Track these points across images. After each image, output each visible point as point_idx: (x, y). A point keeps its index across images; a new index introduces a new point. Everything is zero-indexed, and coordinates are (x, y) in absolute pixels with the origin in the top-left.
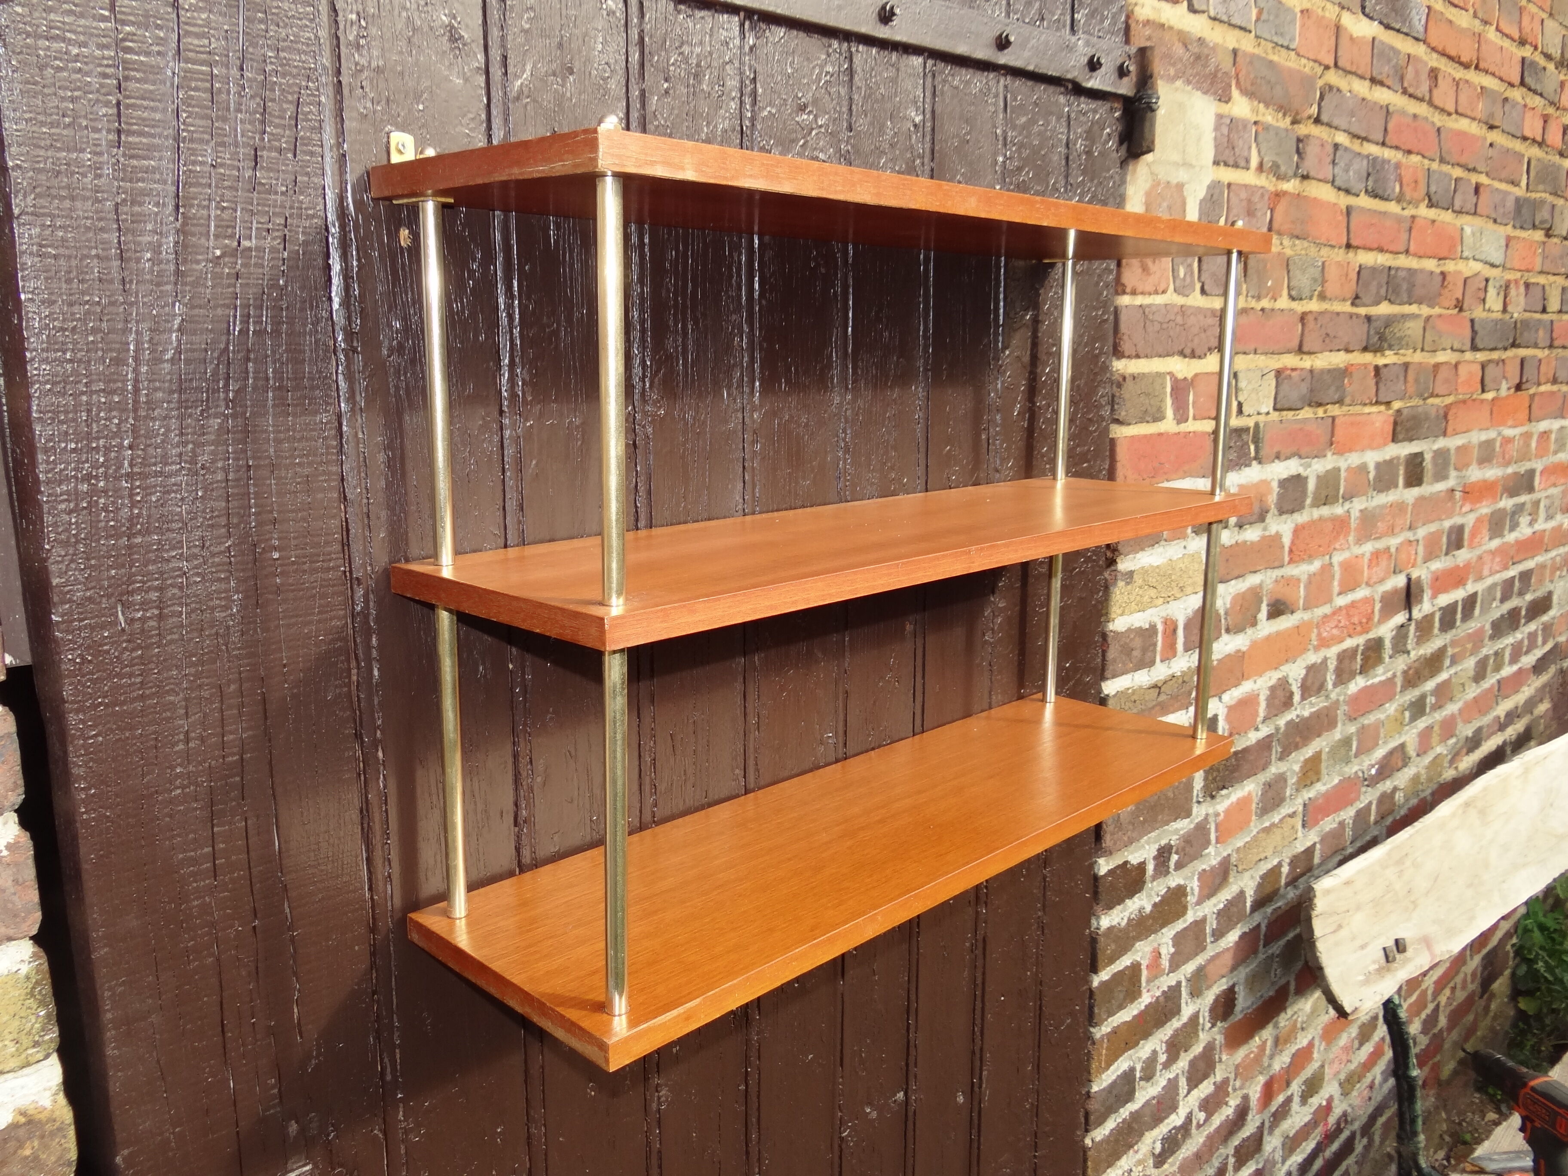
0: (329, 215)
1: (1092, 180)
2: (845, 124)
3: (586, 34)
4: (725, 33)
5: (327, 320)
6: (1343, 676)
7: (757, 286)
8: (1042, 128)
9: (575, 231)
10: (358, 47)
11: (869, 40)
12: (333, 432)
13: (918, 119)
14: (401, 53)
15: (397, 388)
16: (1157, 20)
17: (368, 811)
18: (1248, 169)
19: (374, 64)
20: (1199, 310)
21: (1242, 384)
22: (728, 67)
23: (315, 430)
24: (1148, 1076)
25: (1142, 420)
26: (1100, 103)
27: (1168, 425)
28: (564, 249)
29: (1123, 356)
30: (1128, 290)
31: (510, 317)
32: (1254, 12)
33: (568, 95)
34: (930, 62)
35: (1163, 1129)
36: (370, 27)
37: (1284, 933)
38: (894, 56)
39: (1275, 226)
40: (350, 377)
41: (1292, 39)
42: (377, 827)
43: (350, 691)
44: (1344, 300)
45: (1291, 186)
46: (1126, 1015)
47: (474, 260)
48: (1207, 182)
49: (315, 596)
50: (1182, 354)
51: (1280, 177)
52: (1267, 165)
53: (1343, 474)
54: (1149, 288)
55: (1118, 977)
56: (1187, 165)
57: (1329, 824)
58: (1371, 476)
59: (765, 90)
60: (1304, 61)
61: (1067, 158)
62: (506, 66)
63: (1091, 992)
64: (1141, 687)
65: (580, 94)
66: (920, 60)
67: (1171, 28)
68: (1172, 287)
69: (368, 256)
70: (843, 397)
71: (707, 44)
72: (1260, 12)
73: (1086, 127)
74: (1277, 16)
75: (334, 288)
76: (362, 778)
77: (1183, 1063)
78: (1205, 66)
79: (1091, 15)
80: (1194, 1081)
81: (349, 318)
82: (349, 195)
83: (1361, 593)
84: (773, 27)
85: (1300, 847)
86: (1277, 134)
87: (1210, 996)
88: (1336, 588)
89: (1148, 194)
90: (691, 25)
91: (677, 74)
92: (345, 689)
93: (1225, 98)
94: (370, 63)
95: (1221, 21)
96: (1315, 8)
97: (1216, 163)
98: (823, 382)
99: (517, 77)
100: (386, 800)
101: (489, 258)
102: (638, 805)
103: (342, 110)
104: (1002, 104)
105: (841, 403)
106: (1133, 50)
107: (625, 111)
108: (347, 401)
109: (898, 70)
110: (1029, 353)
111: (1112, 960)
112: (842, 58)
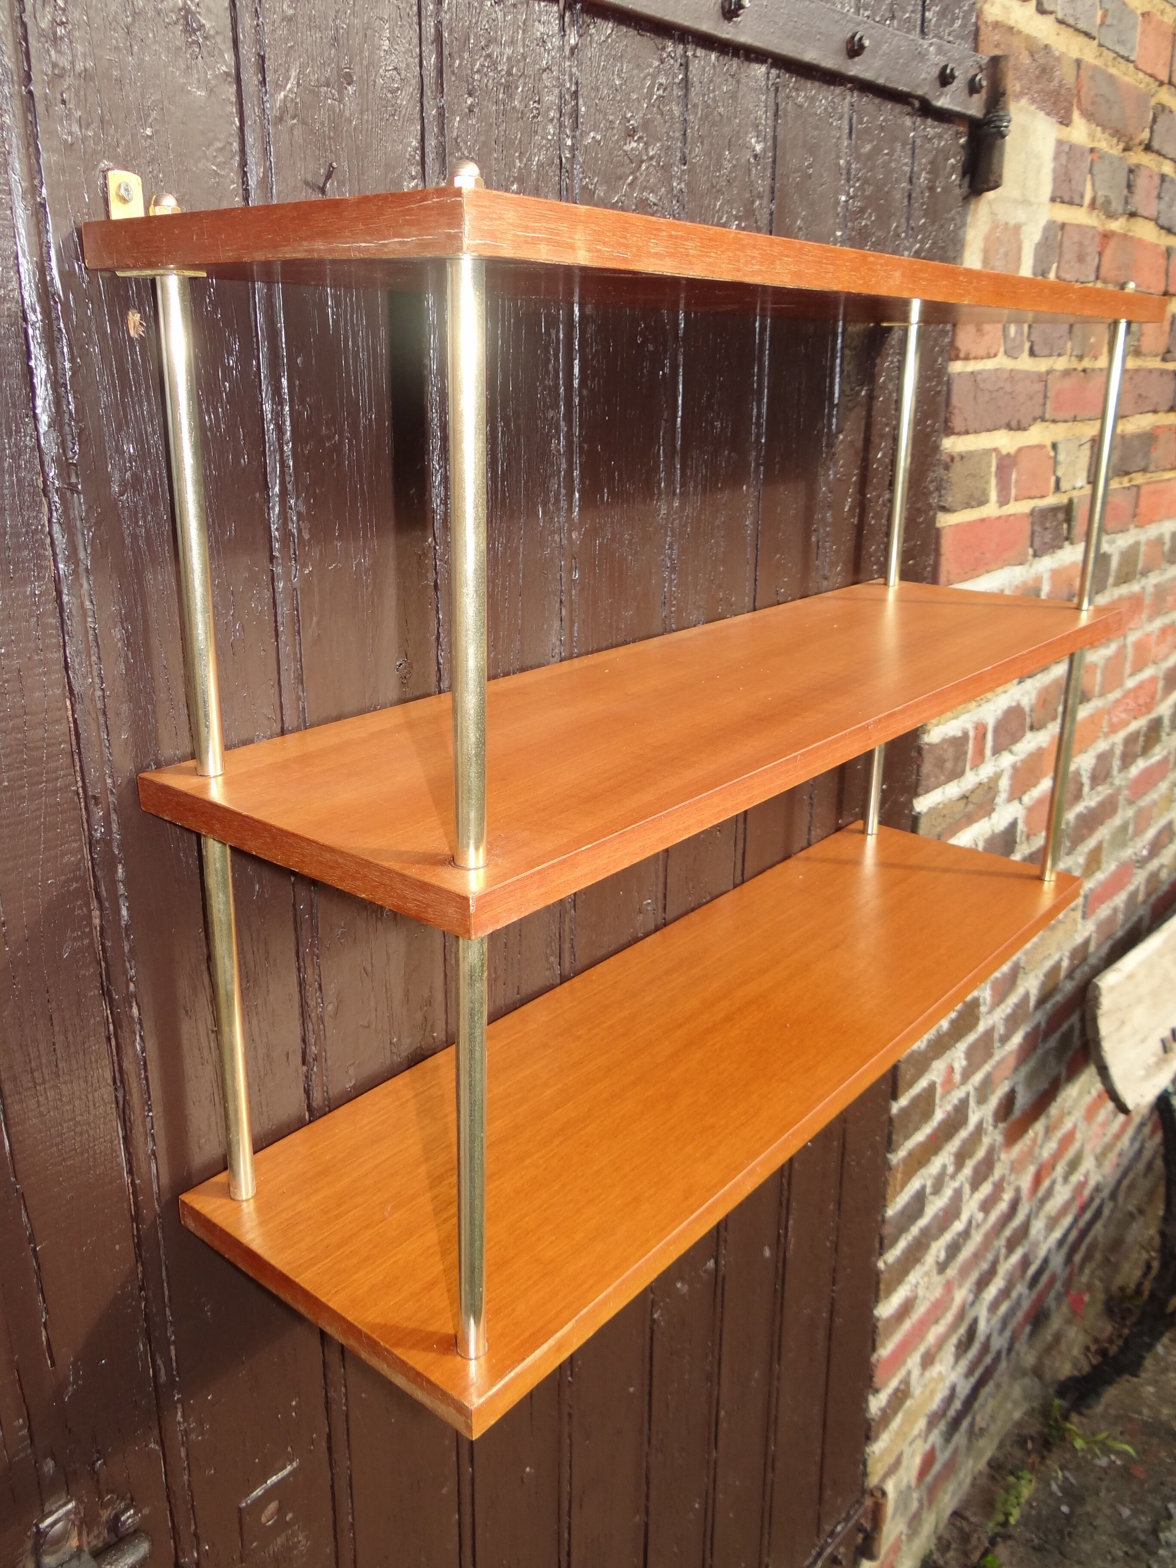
0: (26, 295)
1: (933, 224)
2: (679, 155)
3: (367, 27)
4: (541, 29)
5: (32, 449)
6: (1127, 760)
7: (576, 370)
8: (887, 157)
9: (359, 307)
10: (56, 40)
11: (707, 42)
12: (50, 607)
13: (758, 148)
14: (117, 48)
15: (135, 537)
16: (1006, 22)
17: (122, 1082)
18: (1081, 206)
19: (79, 66)
20: (1027, 375)
21: (1061, 457)
22: (545, 75)
23: (26, 606)
24: (937, 1189)
25: (968, 505)
26: (946, 126)
27: (991, 510)
28: (346, 331)
29: (953, 433)
30: (962, 355)
31: (280, 429)
32: (1100, 13)
33: (347, 113)
34: (774, 72)
35: (948, 1237)
36: (70, 8)
37: (1059, 1025)
38: (735, 62)
39: (1103, 272)
40: (69, 528)
41: (1132, 50)
42: (136, 1099)
43: (92, 943)
44: (1156, 355)
45: (1116, 226)
46: (920, 1136)
47: (230, 354)
48: (1043, 222)
49: (39, 828)
50: (1009, 427)
51: (1111, 216)
52: (1100, 200)
53: (1143, 548)
54: (982, 352)
55: (915, 1102)
56: (1026, 202)
57: (1104, 912)
58: (1167, 547)
59: (588, 108)
60: (1141, 75)
61: (910, 196)
62: (263, 71)
63: (891, 1120)
64: (951, 800)
65: (362, 113)
66: (763, 69)
67: (1019, 32)
68: (1002, 350)
69: (85, 354)
70: (670, 504)
71: (520, 43)
72: (1104, 16)
73: (930, 157)
74: (1120, 20)
75: (39, 402)
76: (113, 1043)
77: (967, 1171)
78: (1050, 80)
79: (942, 14)
80: (975, 1185)
81: (63, 445)
82: (54, 264)
83: (1148, 673)
84: (599, 21)
85: (1079, 939)
86: (1111, 163)
87: (994, 1101)
88: (1128, 668)
89: (987, 239)
90: (500, 15)
91: (483, 85)
92: (86, 941)
93: (1065, 121)
94: (72, 63)
95: (1068, 25)
96: (1154, 11)
97: (1053, 200)
98: (648, 489)
99: (280, 87)
100: (145, 1065)
101: (249, 352)
102: (444, 1017)
103: (36, 137)
104: (846, 127)
105: (668, 514)
106: (983, 58)
107: (419, 137)
108: (67, 560)
109: (738, 82)
110: (862, 436)
111: (911, 1085)
112: (677, 66)
